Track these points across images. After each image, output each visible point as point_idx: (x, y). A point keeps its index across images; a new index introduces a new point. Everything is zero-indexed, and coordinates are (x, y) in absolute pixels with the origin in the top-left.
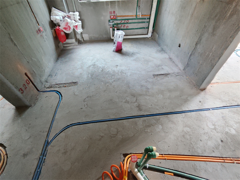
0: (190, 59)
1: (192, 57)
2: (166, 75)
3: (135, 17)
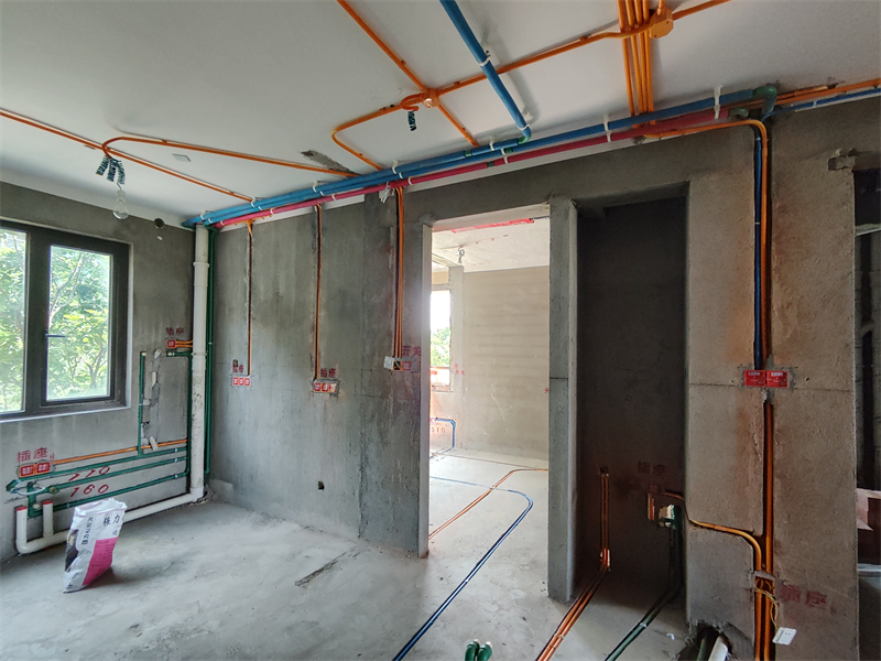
0: (363, 505)
2: (329, 567)
3: (136, 453)
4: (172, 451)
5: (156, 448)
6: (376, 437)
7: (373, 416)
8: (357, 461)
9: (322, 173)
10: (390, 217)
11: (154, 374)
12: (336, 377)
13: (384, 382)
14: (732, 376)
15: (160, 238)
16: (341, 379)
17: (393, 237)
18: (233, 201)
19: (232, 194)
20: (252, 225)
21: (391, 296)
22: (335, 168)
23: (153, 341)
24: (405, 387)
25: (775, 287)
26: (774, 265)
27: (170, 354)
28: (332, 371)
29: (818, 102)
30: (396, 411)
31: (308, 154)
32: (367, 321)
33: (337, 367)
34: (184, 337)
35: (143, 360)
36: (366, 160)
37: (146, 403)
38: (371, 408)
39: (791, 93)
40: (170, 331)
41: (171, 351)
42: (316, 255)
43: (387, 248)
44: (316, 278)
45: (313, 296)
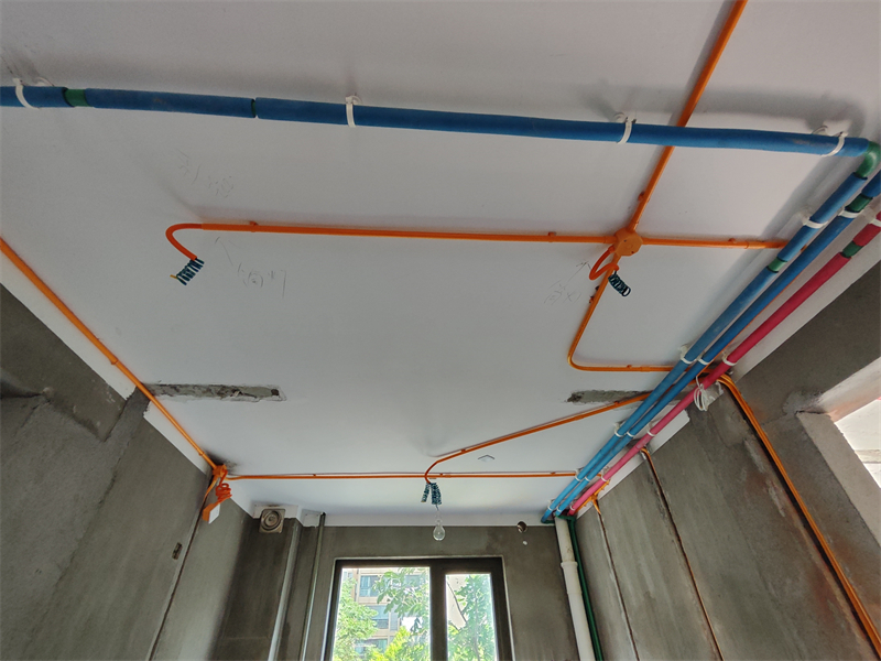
9: (613, 411)
10: (734, 427)
15: (525, 543)
17: (758, 458)
19: (553, 474)
20: (597, 502)
22: (620, 399)
31: (575, 398)
36: (642, 369)
42: (668, 522)
43: (758, 479)
44: (683, 560)
45: (691, 595)
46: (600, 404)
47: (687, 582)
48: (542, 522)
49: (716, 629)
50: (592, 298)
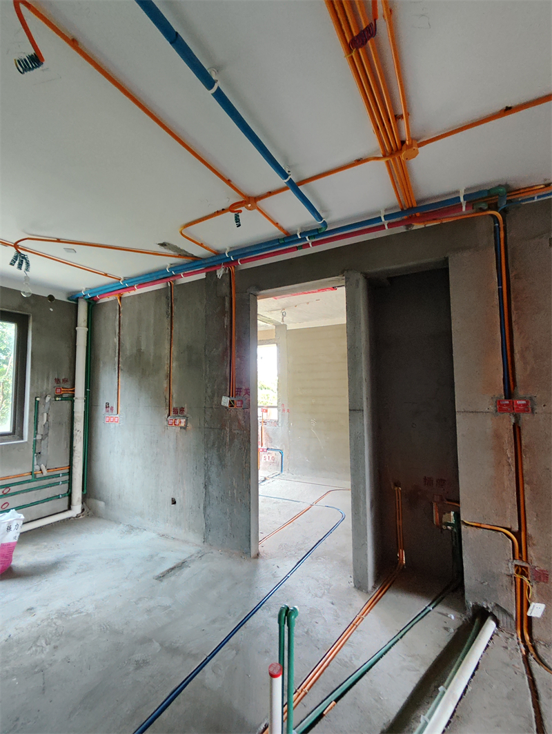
0: (206, 516)
1: (208, 511)
2: (181, 566)
3: (30, 477)
4: (58, 476)
5: (45, 473)
6: (216, 461)
7: (213, 445)
8: (202, 480)
9: (174, 258)
10: (224, 289)
11: (45, 414)
12: (185, 413)
13: (222, 417)
14: (488, 405)
15: (51, 310)
16: (188, 415)
17: (227, 304)
18: (107, 280)
19: (106, 275)
20: (120, 298)
21: (226, 349)
22: (182, 254)
23: (45, 389)
24: (238, 421)
25: (516, 335)
26: (514, 318)
27: (57, 399)
28: (182, 410)
29: (539, 197)
30: (232, 440)
31: (163, 245)
32: (208, 369)
33: (185, 406)
34: (68, 385)
35: (37, 404)
36: (206, 248)
37: (39, 437)
38: (212, 437)
39: (518, 191)
40: (57, 381)
41: (58, 396)
42: (169, 319)
43: (223, 313)
44: (169, 337)
45: (167, 351)
46: (172, 253)
47: (167, 346)
48: (68, 299)
49: (174, 365)
50: (218, 212)
